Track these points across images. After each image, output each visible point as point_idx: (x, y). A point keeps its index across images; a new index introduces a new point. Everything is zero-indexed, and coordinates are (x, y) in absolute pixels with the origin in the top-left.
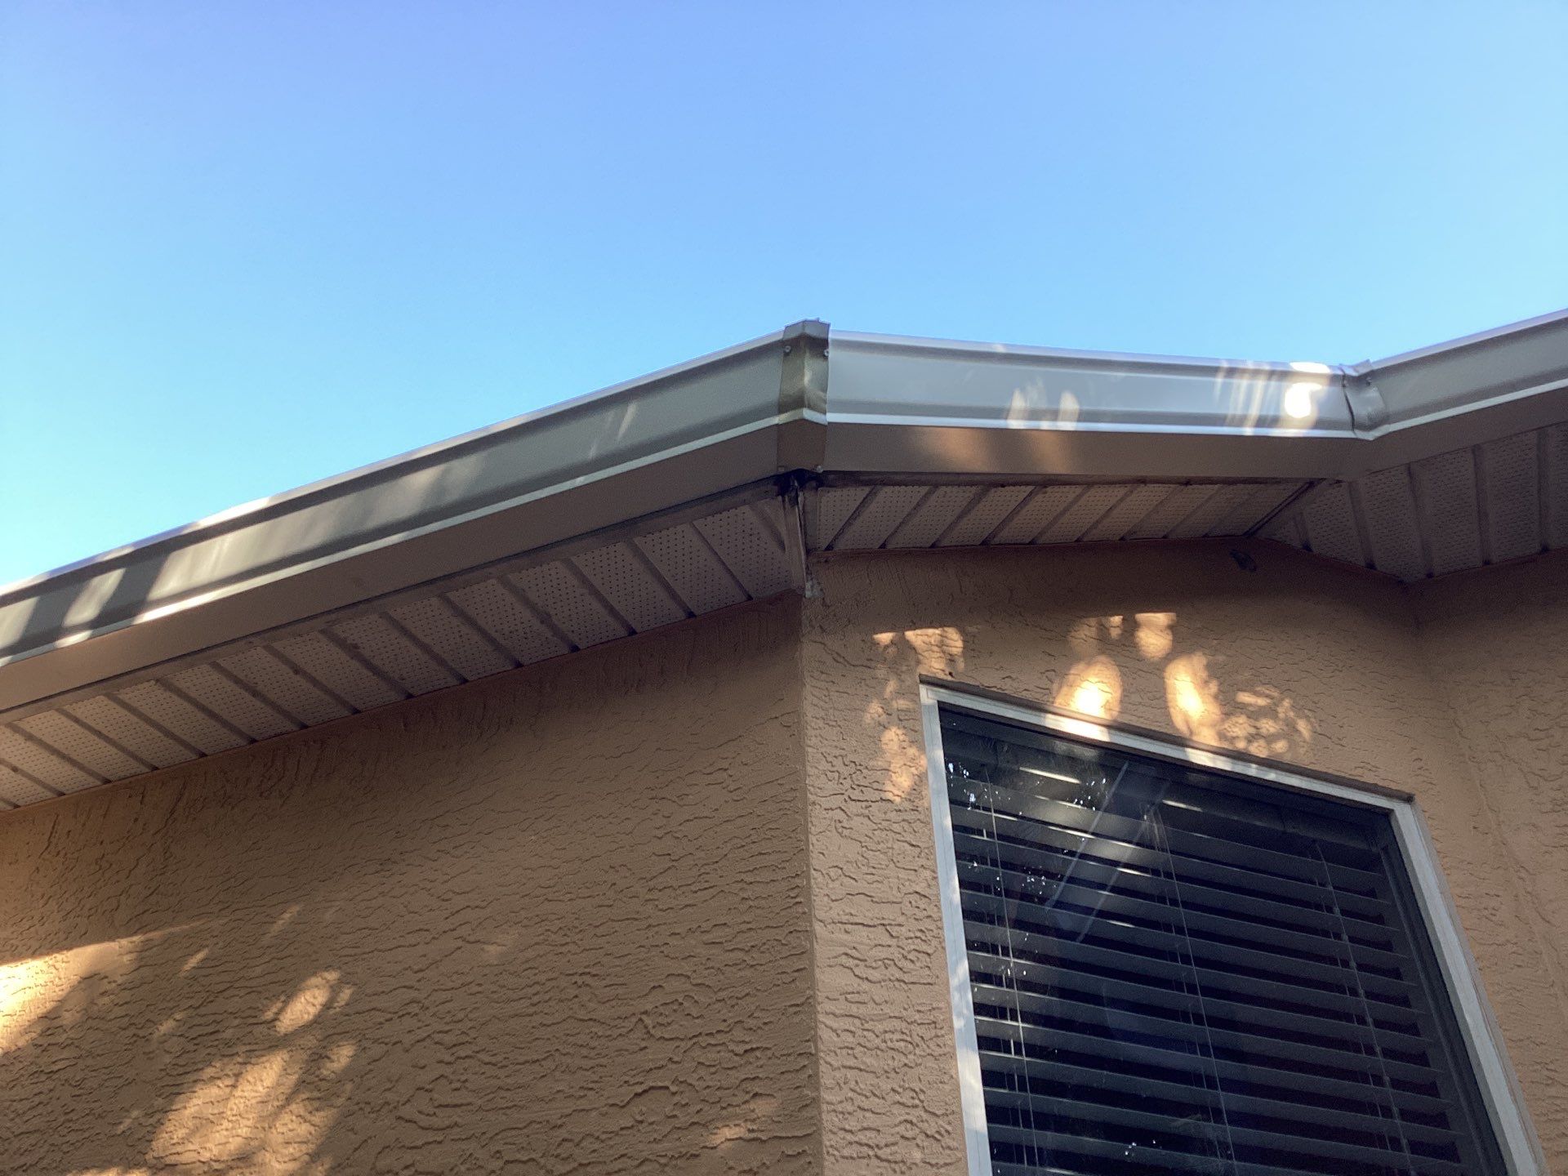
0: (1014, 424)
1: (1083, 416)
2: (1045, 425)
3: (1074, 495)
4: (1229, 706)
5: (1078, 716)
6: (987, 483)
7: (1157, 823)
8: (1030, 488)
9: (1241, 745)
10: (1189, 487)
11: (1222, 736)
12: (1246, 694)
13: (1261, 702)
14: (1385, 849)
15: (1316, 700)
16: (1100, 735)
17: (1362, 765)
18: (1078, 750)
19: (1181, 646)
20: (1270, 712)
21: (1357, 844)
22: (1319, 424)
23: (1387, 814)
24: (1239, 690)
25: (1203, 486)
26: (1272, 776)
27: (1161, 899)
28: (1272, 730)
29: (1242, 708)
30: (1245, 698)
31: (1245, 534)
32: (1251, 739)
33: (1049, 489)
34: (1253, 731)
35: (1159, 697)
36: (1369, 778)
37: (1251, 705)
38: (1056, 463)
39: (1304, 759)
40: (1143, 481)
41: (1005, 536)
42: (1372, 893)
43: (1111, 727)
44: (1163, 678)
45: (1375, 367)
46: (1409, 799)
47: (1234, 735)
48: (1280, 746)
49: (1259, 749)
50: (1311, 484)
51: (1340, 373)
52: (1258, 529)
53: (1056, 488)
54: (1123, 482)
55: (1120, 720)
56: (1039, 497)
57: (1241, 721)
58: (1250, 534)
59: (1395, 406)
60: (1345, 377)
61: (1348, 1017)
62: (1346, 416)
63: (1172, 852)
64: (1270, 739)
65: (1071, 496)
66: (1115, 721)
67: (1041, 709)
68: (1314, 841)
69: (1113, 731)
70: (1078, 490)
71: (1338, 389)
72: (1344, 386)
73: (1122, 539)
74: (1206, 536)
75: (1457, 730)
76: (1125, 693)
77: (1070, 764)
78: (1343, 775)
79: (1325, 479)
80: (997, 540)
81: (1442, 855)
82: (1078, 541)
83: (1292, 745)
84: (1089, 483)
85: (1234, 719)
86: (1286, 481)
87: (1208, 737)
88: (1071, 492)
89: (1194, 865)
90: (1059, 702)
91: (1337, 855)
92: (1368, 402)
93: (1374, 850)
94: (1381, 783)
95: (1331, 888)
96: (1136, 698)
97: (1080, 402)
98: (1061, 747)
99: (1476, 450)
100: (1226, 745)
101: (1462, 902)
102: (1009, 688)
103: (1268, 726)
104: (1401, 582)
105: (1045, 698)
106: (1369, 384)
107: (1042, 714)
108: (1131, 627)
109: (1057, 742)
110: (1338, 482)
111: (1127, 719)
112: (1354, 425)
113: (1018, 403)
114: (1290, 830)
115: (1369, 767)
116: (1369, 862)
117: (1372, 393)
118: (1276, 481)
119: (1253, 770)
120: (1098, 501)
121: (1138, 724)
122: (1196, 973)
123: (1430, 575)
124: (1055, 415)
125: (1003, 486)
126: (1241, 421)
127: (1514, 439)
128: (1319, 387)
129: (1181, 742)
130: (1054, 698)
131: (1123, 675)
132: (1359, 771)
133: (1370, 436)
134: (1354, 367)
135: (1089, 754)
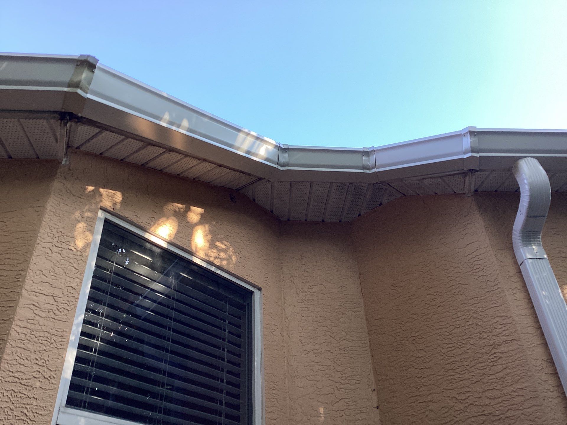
1: (189, 130)
2: (174, 128)
3: (180, 158)
4: (212, 245)
5: (158, 236)
6: (149, 143)
7: (175, 280)
8: (164, 150)
9: (212, 259)
10: (221, 167)
11: (206, 255)
12: (219, 243)
13: (224, 247)
14: (248, 304)
15: (241, 250)
16: (164, 245)
17: (249, 275)
18: (154, 249)
19: (203, 220)
20: (225, 251)
21: (240, 300)
22: (267, 159)
23: (252, 293)
24: (217, 241)
25: (225, 169)
26: (218, 272)
27: (168, 307)
28: (224, 257)
29: (216, 247)
30: (218, 244)
31: (236, 189)
32: (216, 258)
33: (171, 152)
34: (217, 256)
35: (190, 236)
36: (250, 280)
37: (219, 247)
38: (179, 145)
39: (231, 270)
40: (205, 160)
41: (151, 165)
42: (240, 318)
43: (169, 243)
44: (193, 230)
45: (290, 147)
46: (260, 289)
47: (211, 255)
48: (224, 263)
49: (217, 262)
50: (260, 179)
51: (279, 145)
52: (241, 189)
53: (174, 153)
54: (199, 159)
55: (172, 241)
56: (167, 154)
57: (214, 252)
58: (237, 190)
59: (291, 162)
60: (279, 147)
61: (219, 358)
62: (277, 160)
63: (177, 291)
64: (222, 260)
65: (179, 158)
66: (171, 241)
67: (144, 230)
68: (227, 297)
69: (169, 244)
70: (182, 156)
71: (276, 150)
72: (278, 150)
73: (194, 179)
74: (223, 186)
75: (281, 271)
76: (178, 232)
77: (151, 253)
78: (242, 277)
79: (264, 179)
80: (147, 165)
81: (264, 309)
82: (178, 175)
83: (229, 263)
84: (186, 155)
85: (212, 250)
86: (253, 175)
87: (201, 254)
88: (180, 156)
89: (183, 297)
90: (152, 229)
91: (232, 303)
92: (284, 158)
93: (245, 304)
94: (253, 282)
95: (227, 314)
96: (181, 235)
97: (190, 125)
98: (148, 245)
99: (311, 182)
100: (207, 258)
101: (266, 326)
102: (135, 220)
103: (222, 255)
104: (280, 220)
105: (148, 227)
106: (286, 152)
107: (145, 232)
108: (188, 210)
109: (148, 244)
110: (269, 181)
111: (176, 242)
112: (278, 164)
113: (167, 116)
114: (220, 292)
115: (251, 276)
116: (242, 307)
117: (286, 155)
118: (250, 175)
119: (213, 269)
120: (189, 162)
121: (178, 244)
122: (171, 334)
123: (289, 220)
124: (179, 126)
125: (154, 146)
126: (238, 149)
127: (323, 183)
128: (270, 148)
129: (191, 254)
130: (151, 227)
131: (179, 226)
132: (247, 277)
133: (282, 169)
134: (283, 145)
135: (158, 250)
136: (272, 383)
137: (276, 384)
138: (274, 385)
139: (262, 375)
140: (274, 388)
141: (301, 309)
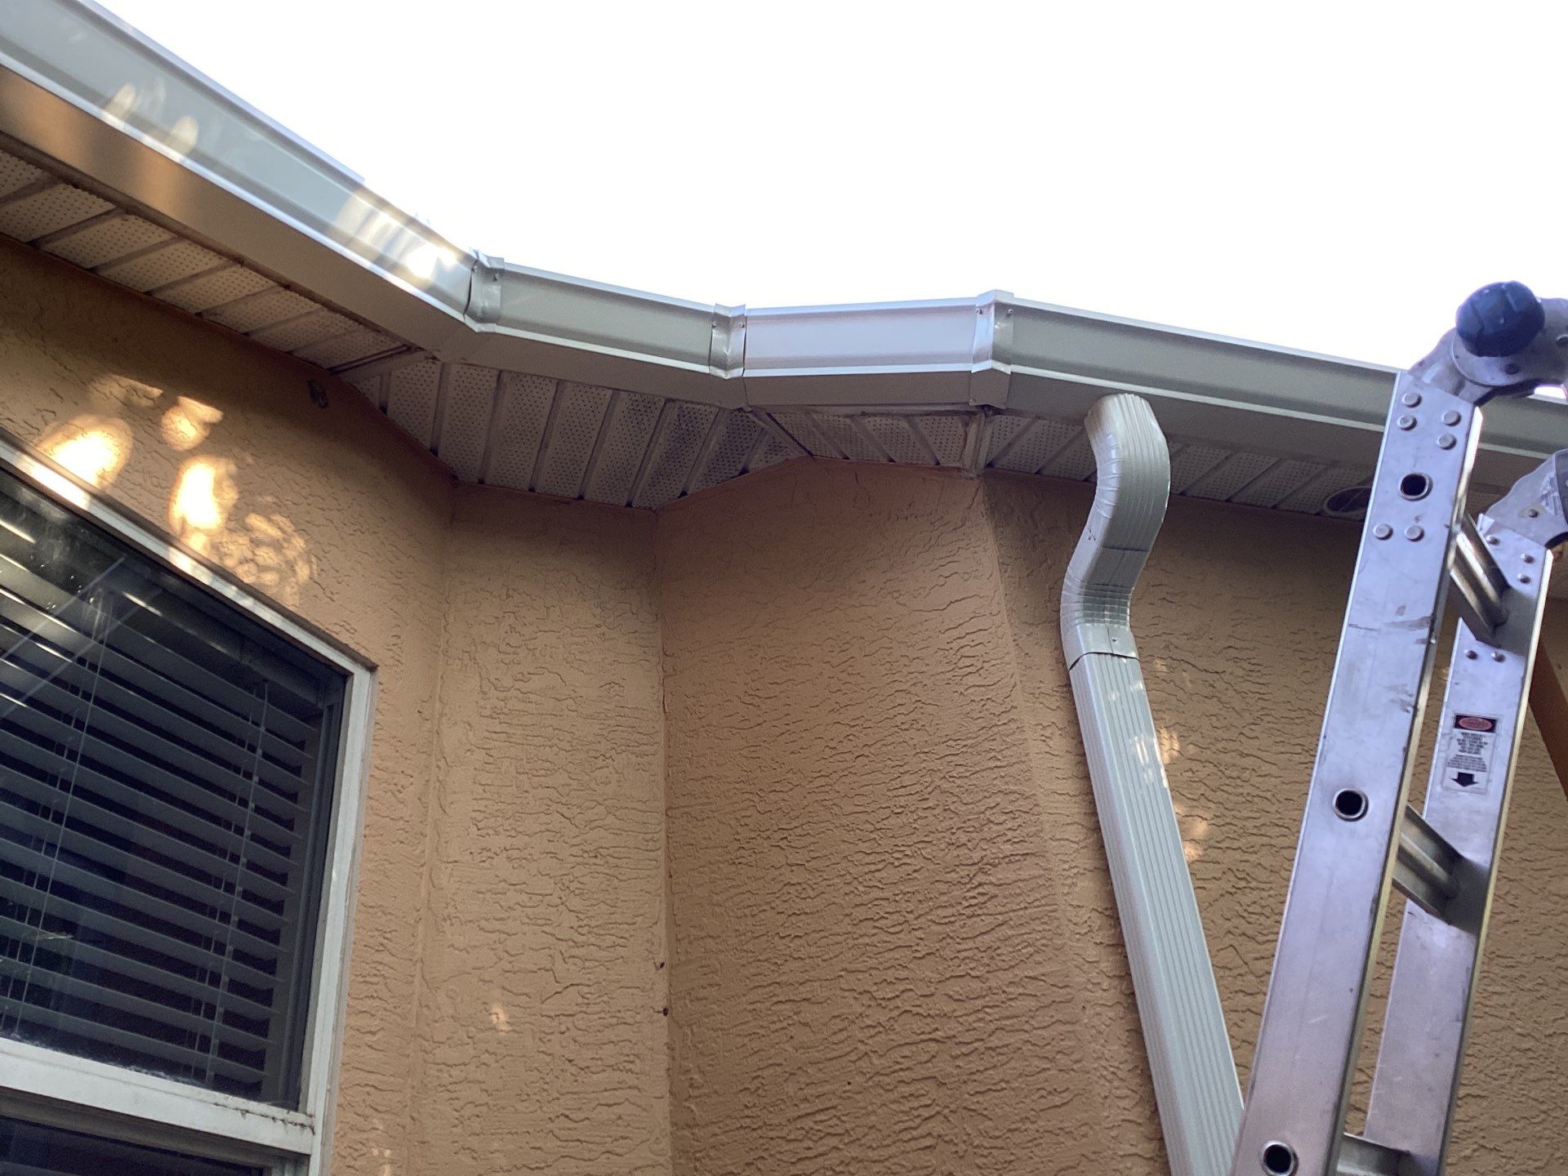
0: (112, 119)
1: (194, 154)
2: (148, 140)
3: (159, 240)
4: (236, 519)
5: (61, 470)
6: (60, 175)
7: (103, 611)
8: (110, 206)
9: (229, 563)
10: (288, 292)
11: (215, 547)
12: (259, 518)
13: (274, 532)
14: (330, 708)
15: (327, 549)
16: (81, 501)
17: (342, 623)
18: (45, 507)
19: (214, 442)
20: (277, 546)
21: (306, 694)
22: (432, 290)
23: (346, 676)
24: (253, 511)
25: (302, 298)
26: (247, 603)
27: (75, 690)
28: (270, 562)
29: (247, 529)
30: (256, 521)
31: (331, 369)
32: (244, 561)
33: (132, 218)
34: (249, 555)
35: (166, 486)
36: (344, 638)
37: (259, 530)
38: (160, 197)
39: (291, 602)
40: (239, 260)
41: (60, 246)
42: (301, 745)
43: (98, 497)
44: (178, 470)
45: (507, 268)
46: (372, 668)
47: (228, 552)
48: (269, 578)
49: (247, 576)
50: (409, 348)
51: (474, 256)
52: (345, 370)
53: (140, 221)
54: (220, 253)
55: (108, 492)
56: (116, 222)
57: (241, 541)
58: (334, 371)
59: (508, 312)
60: (477, 262)
61: (222, 853)
62: (463, 299)
63: (108, 646)
64: (263, 569)
65: (156, 239)
66: (103, 491)
67: (17, 445)
68: (266, 680)
69: (95, 501)
70: (166, 236)
71: (466, 269)
72: (473, 270)
73: (199, 314)
74: (290, 353)
75: (443, 622)
76: (128, 468)
77: (33, 519)
78: (320, 626)
79: (421, 349)
80: (49, 247)
81: (378, 726)
82: (148, 293)
83: (283, 579)
84: (180, 234)
85: (235, 537)
86: (387, 333)
87: (197, 543)
88: (158, 235)
89: (121, 664)
90: (46, 445)
91: (279, 699)
92: (488, 296)
93: (320, 705)
94: (353, 646)
95: (262, 729)
96: (138, 478)
97: (200, 137)
98: (27, 496)
99: (559, 383)
100: (215, 560)
101: (377, 773)
103: (265, 555)
104: (455, 477)
105: (30, 437)
106: (495, 280)
107: (18, 453)
108: (168, 403)
109: (24, 490)
110: (434, 358)
111: (118, 495)
112: (467, 310)
113: (126, 98)
114: (245, 662)
115: (348, 627)
116: (310, 716)
117: (495, 289)
118: (376, 329)
119: (230, 592)
120: (186, 260)
121: (126, 504)
122: (76, 772)
123: (481, 482)
124: (165, 137)
125: (76, 186)
126: (348, 242)
127: (593, 390)
128: (451, 261)
129: (166, 538)
130: (41, 441)
131: (135, 450)
132: (337, 629)
133: (477, 327)
134: (489, 258)
135: (57, 515)
136: (376, 933)
137: (388, 935)
138: (381, 940)
139: (348, 909)
140: (381, 948)
141: (487, 734)
